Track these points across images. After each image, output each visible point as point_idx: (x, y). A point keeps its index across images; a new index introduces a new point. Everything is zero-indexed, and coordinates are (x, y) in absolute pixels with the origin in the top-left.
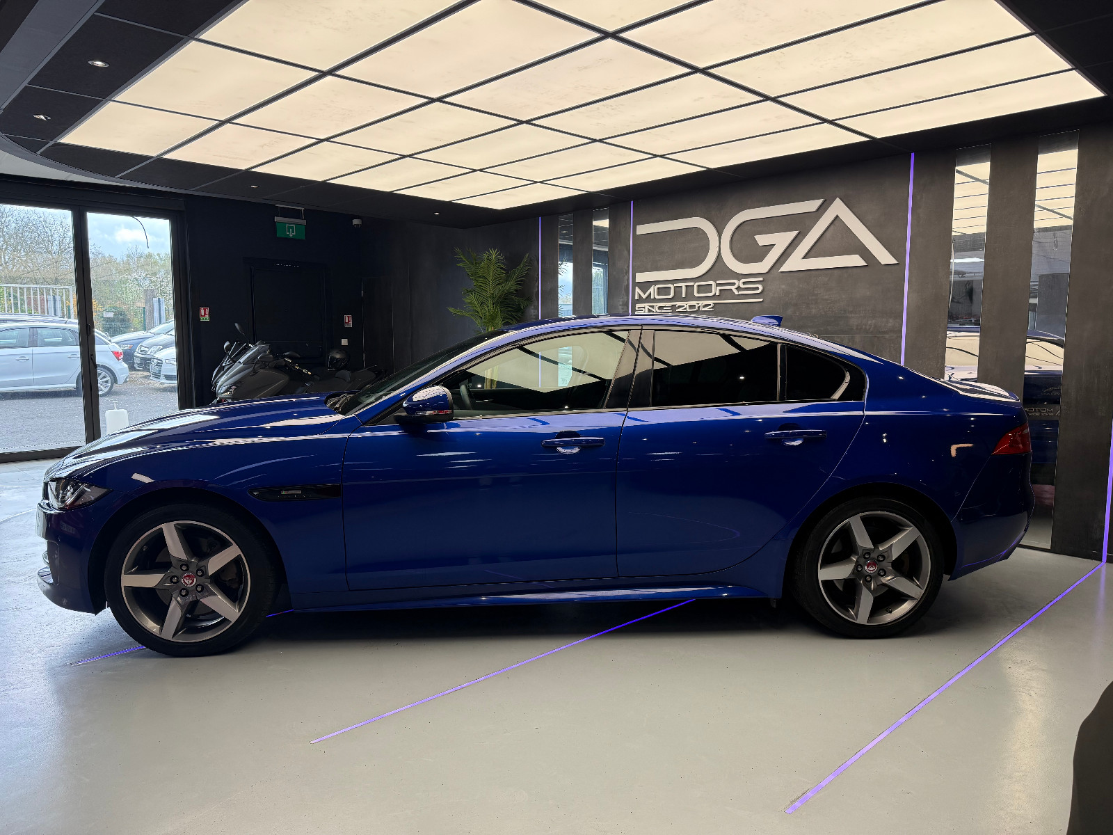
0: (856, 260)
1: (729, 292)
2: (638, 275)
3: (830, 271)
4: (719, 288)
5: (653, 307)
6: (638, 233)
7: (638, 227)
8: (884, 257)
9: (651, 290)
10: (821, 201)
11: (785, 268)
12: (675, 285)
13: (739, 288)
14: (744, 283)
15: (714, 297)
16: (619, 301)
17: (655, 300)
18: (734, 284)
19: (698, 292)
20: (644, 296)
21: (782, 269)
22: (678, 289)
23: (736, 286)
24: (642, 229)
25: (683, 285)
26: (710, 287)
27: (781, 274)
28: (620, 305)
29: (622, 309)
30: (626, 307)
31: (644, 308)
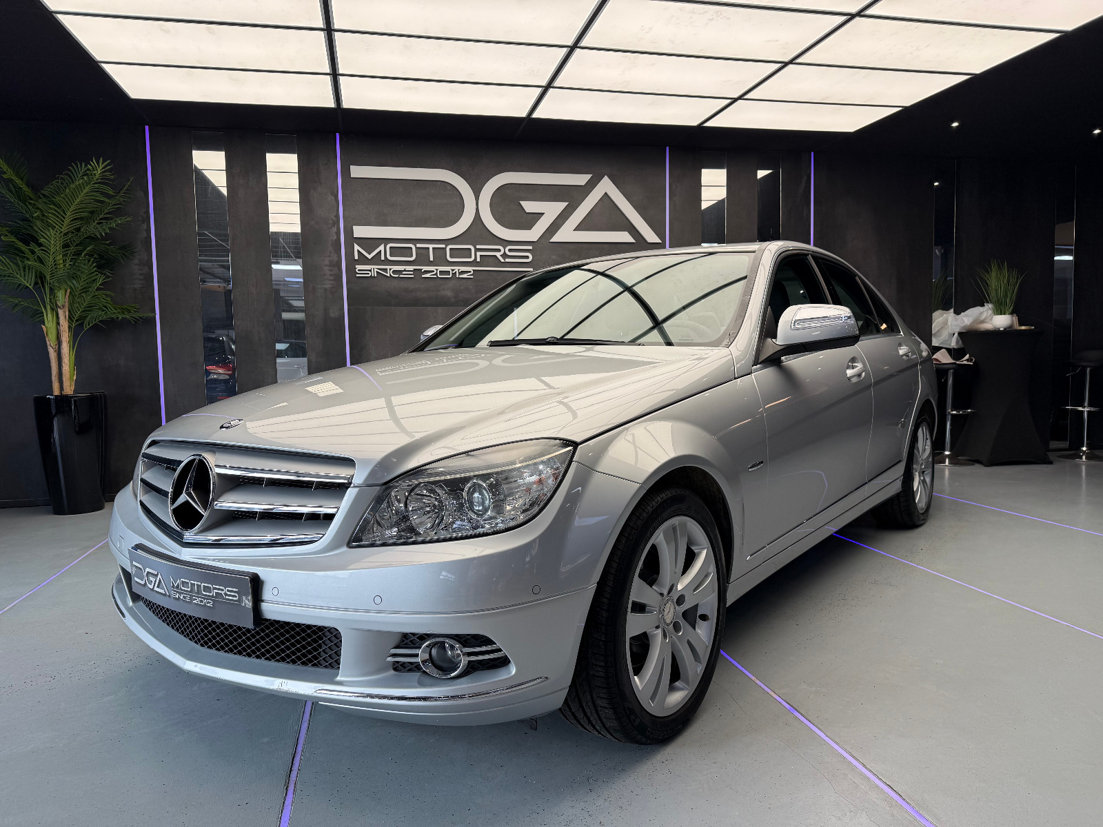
0: (625, 237)
1: (491, 259)
2: (355, 228)
3: (600, 245)
4: (479, 254)
5: (385, 270)
6: (353, 175)
7: (352, 167)
8: (651, 237)
9: (381, 248)
10: (590, 176)
11: (555, 239)
12: (418, 245)
13: (504, 256)
14: (510, 250)
15: (474, 263)
16: (323, 260)
17: (387, 262)
18: (499, 250)
19: (451, 257)
20: (370, 257)
21: (554, 239)
22: (423, 253)
23: (502, 252)
24: (357, 171)
25: (431, 246)
26: (467, 252)
27: (551, 244)
28: (326, 266)
29: (331, 270)
30: (336, 269)
31: (370, 271)
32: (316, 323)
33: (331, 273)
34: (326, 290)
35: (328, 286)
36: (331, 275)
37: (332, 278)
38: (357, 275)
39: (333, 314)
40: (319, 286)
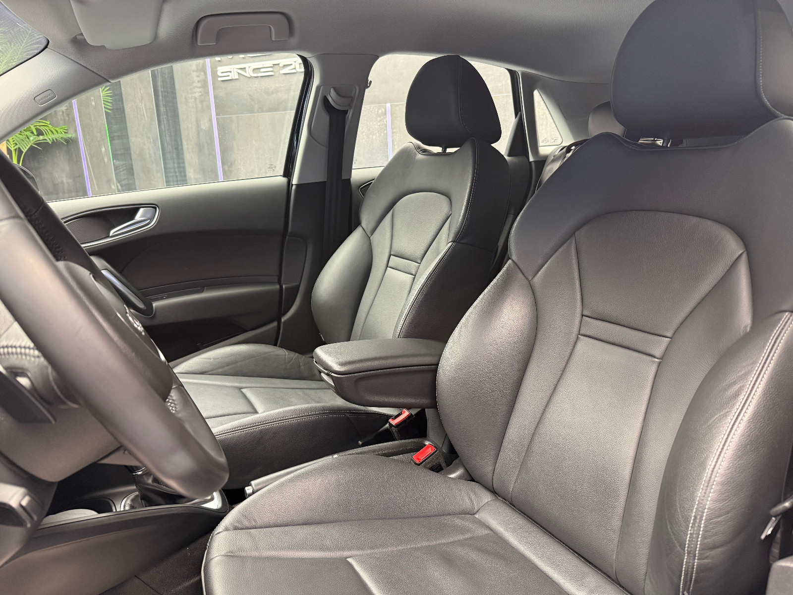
5: (244, 69)
28: (194, 71)
29: (198, 76)
30: (202, 73)
31: (230, 72)
32: (191, 137)
33: (199, 79)
34: (196, 99)
35: (197, 95)
36: (199, 82)
37: (200, 85)
38: (220, 79)
39: (205, 126)
40: (190, 96)
